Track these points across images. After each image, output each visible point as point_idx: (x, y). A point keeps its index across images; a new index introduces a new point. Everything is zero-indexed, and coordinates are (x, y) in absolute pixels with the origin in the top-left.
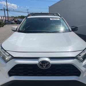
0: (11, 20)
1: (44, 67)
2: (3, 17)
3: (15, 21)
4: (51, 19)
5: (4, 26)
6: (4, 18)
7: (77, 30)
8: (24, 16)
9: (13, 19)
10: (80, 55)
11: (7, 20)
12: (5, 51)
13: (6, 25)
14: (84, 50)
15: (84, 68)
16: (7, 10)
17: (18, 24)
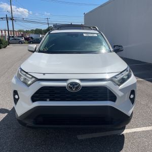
0: (18, 37)
1: (74, 90)
2: (3, 32)
3: (26, 39)
4: (84, 35)
5: (8, 46)
6: (5, 32)
7: (122, 50)
8: (41, 30)
9: (22, 35)
10: (116, 78)
11: (12, 37)
12: (27, 73)
13: (11, 46)
14: (121, 72)
15: (120, 92)
16: (12, 19)
17: (30, 43)
